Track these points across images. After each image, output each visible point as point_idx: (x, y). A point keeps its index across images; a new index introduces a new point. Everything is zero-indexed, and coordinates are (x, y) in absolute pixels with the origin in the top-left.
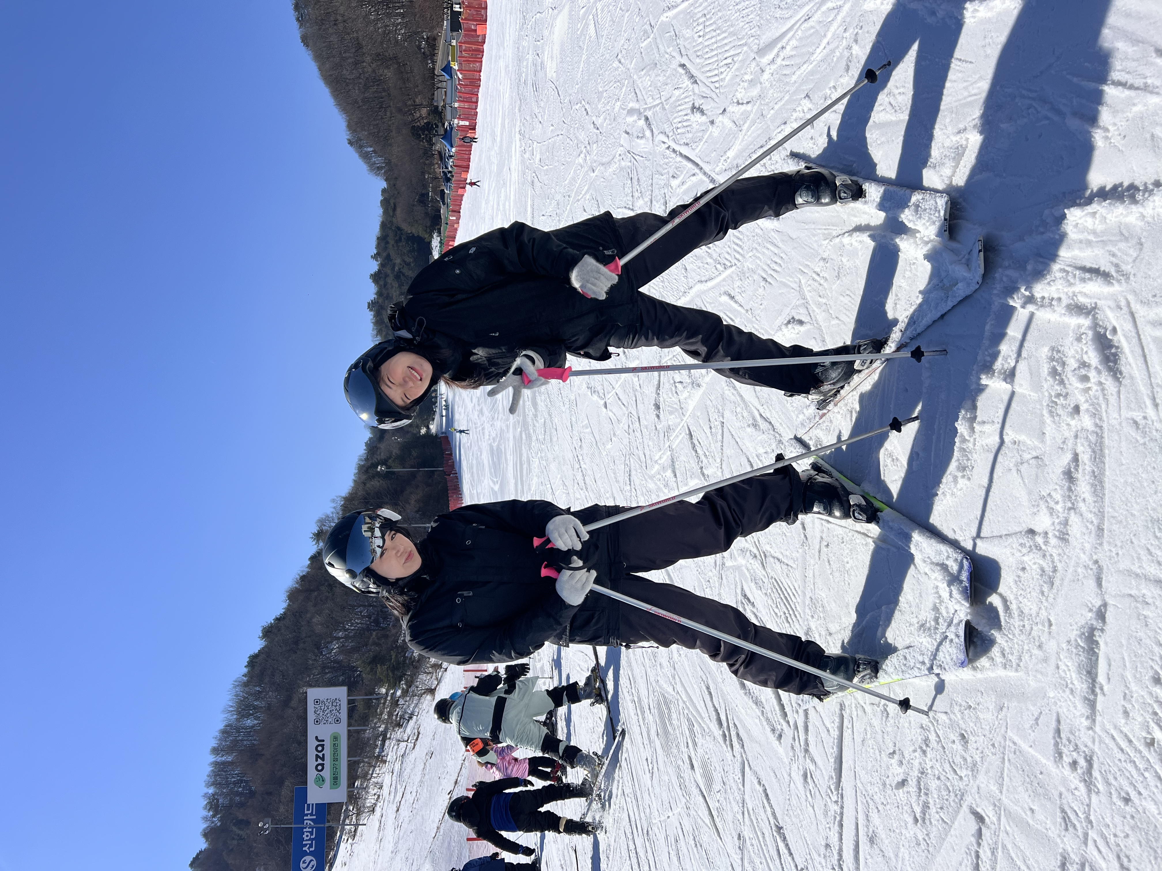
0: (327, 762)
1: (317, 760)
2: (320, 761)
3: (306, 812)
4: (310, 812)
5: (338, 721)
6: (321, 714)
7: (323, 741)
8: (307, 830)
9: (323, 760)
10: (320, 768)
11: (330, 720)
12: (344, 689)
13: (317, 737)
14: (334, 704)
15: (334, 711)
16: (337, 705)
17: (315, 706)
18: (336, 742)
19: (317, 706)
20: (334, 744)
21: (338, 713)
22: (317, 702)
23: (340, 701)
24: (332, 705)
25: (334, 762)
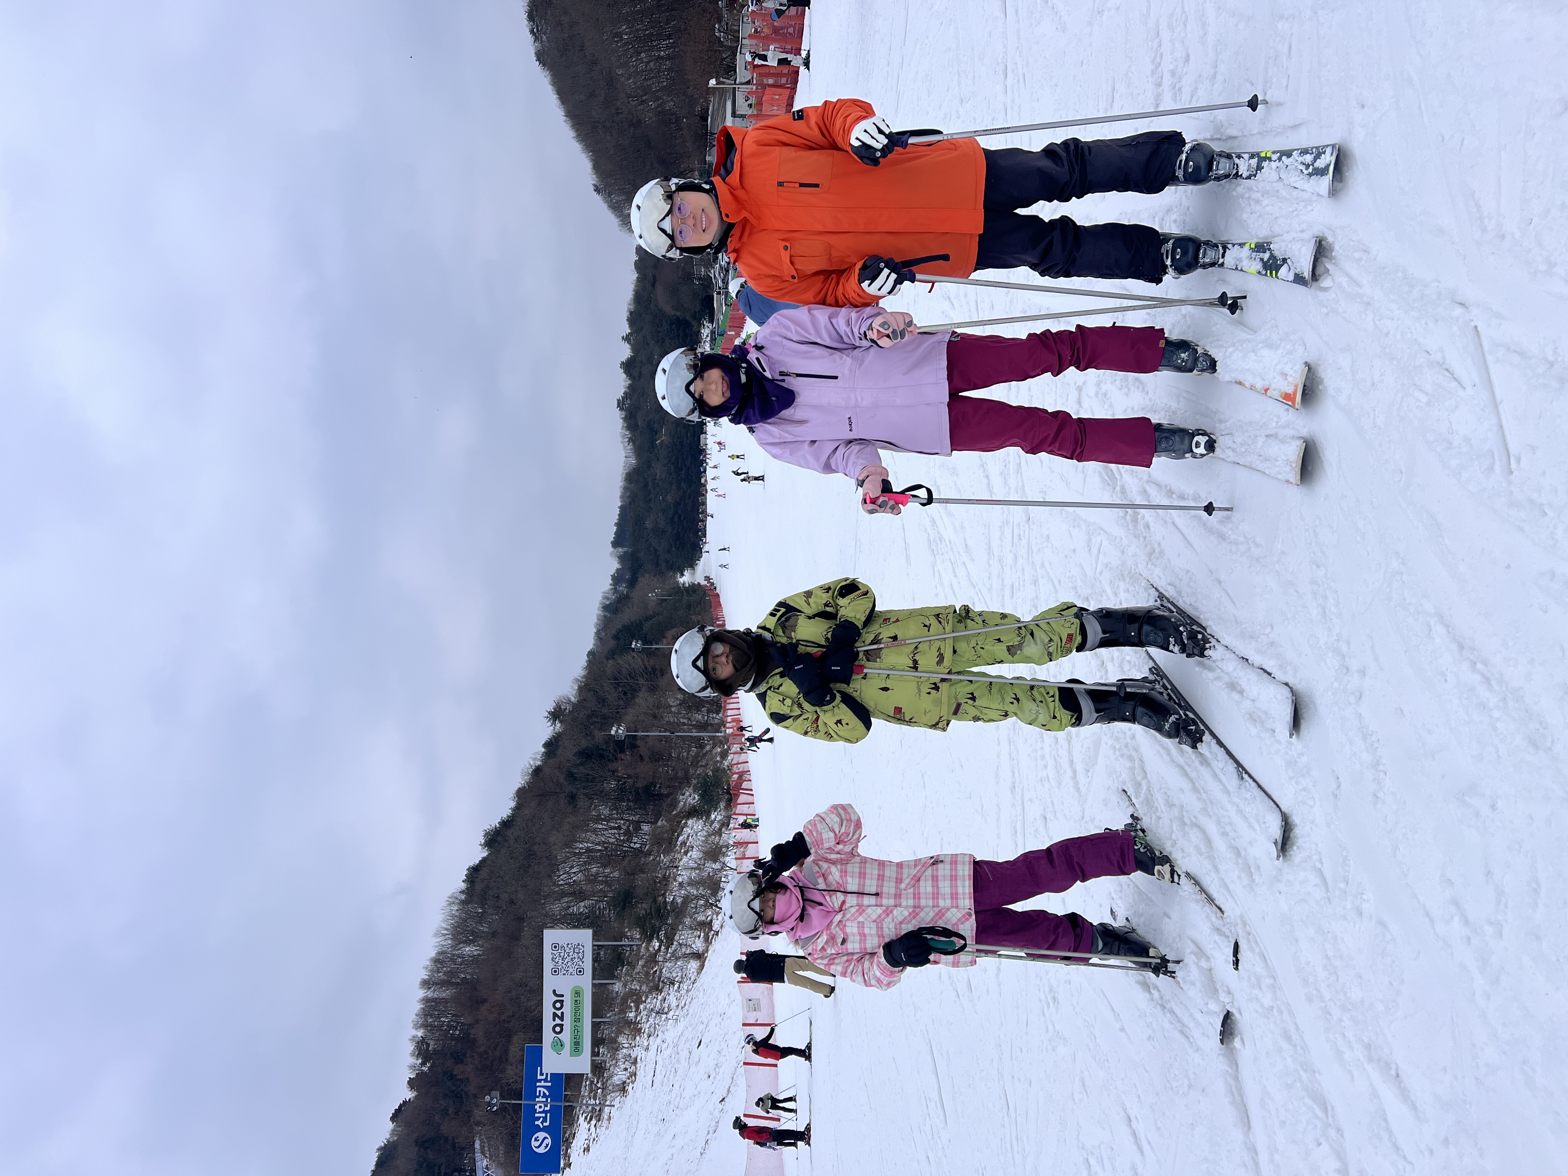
0: (567, 1022)
1: (554, 1020)
2: (558, 1021)
3: (539, 1077)
4: (544, 1077)
6: (561, 961)
7: (562, 996)
8: (540, 1099)
9: (562, 1020)
10: (558, 1029)
11: (571, 970)
12: (589, 932)
13: (554, 991)
14: (577, 950)
15: (576, 960)
16: (579, 952)
17: (553, 952)
18: (578, 998)
19: (555, 952)
20: (576, 1001)
21: (581, 963)
22: (555, 947)
23: (583, 947)
24: (574, 952)
25: (576, 1024)
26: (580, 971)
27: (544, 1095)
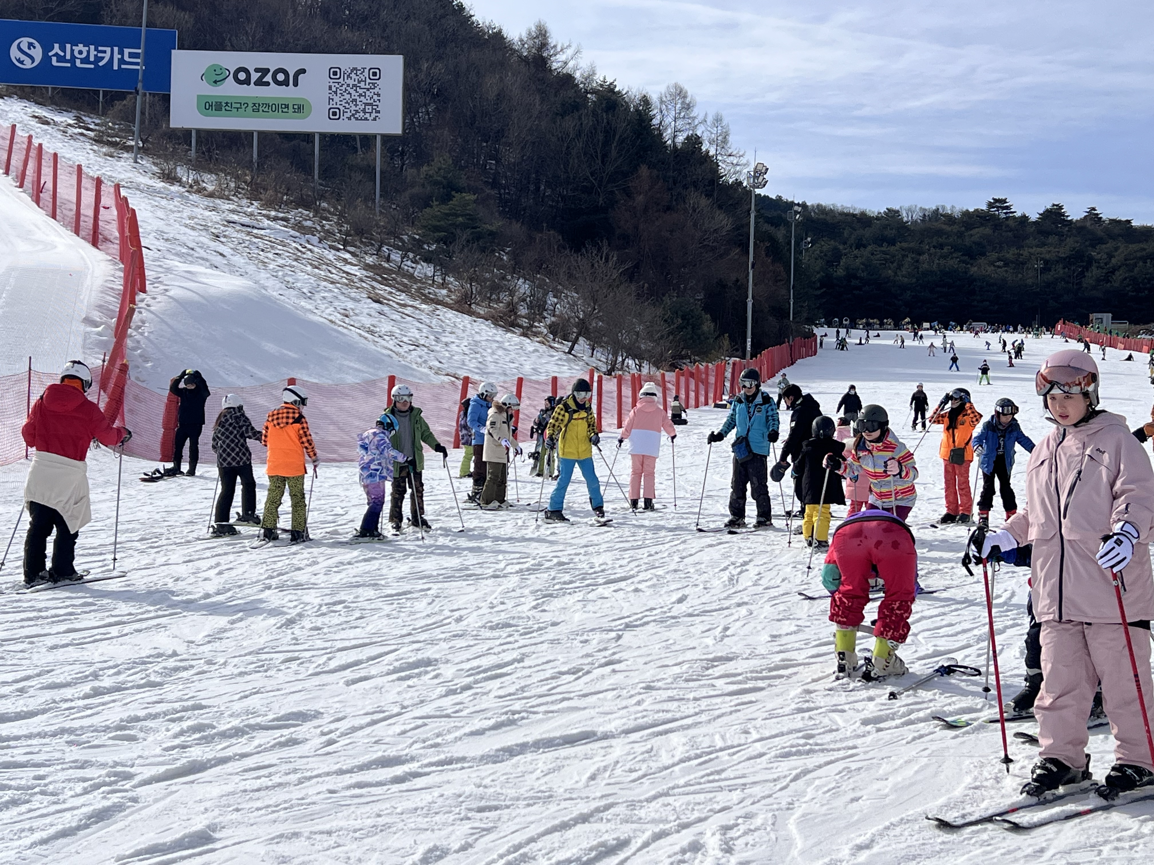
0: (252, 91)
1: (257, 70)
2: (255, 76)
3: (127, 51)
4: (126, 58)
5: (334, 114)
6: (351, 82)
7: (296, 84)
8: (93, 53)
9: (256, 84)
10: (242, 76)
11: (337, 99)
12: (397, 129)
13: (303, 71)
14: (369, 109)
15: (354, 108)
16: (365, 113)
17: (366, 71)
18: (291, 109)
19: (366, 74)
20: (287, 106)
21: (348, 115)
22: (375, 74)
23: (375, 119)
24: (366, 104)
25: (251, 105)
26: (335, 114)
27: (98, 59)
